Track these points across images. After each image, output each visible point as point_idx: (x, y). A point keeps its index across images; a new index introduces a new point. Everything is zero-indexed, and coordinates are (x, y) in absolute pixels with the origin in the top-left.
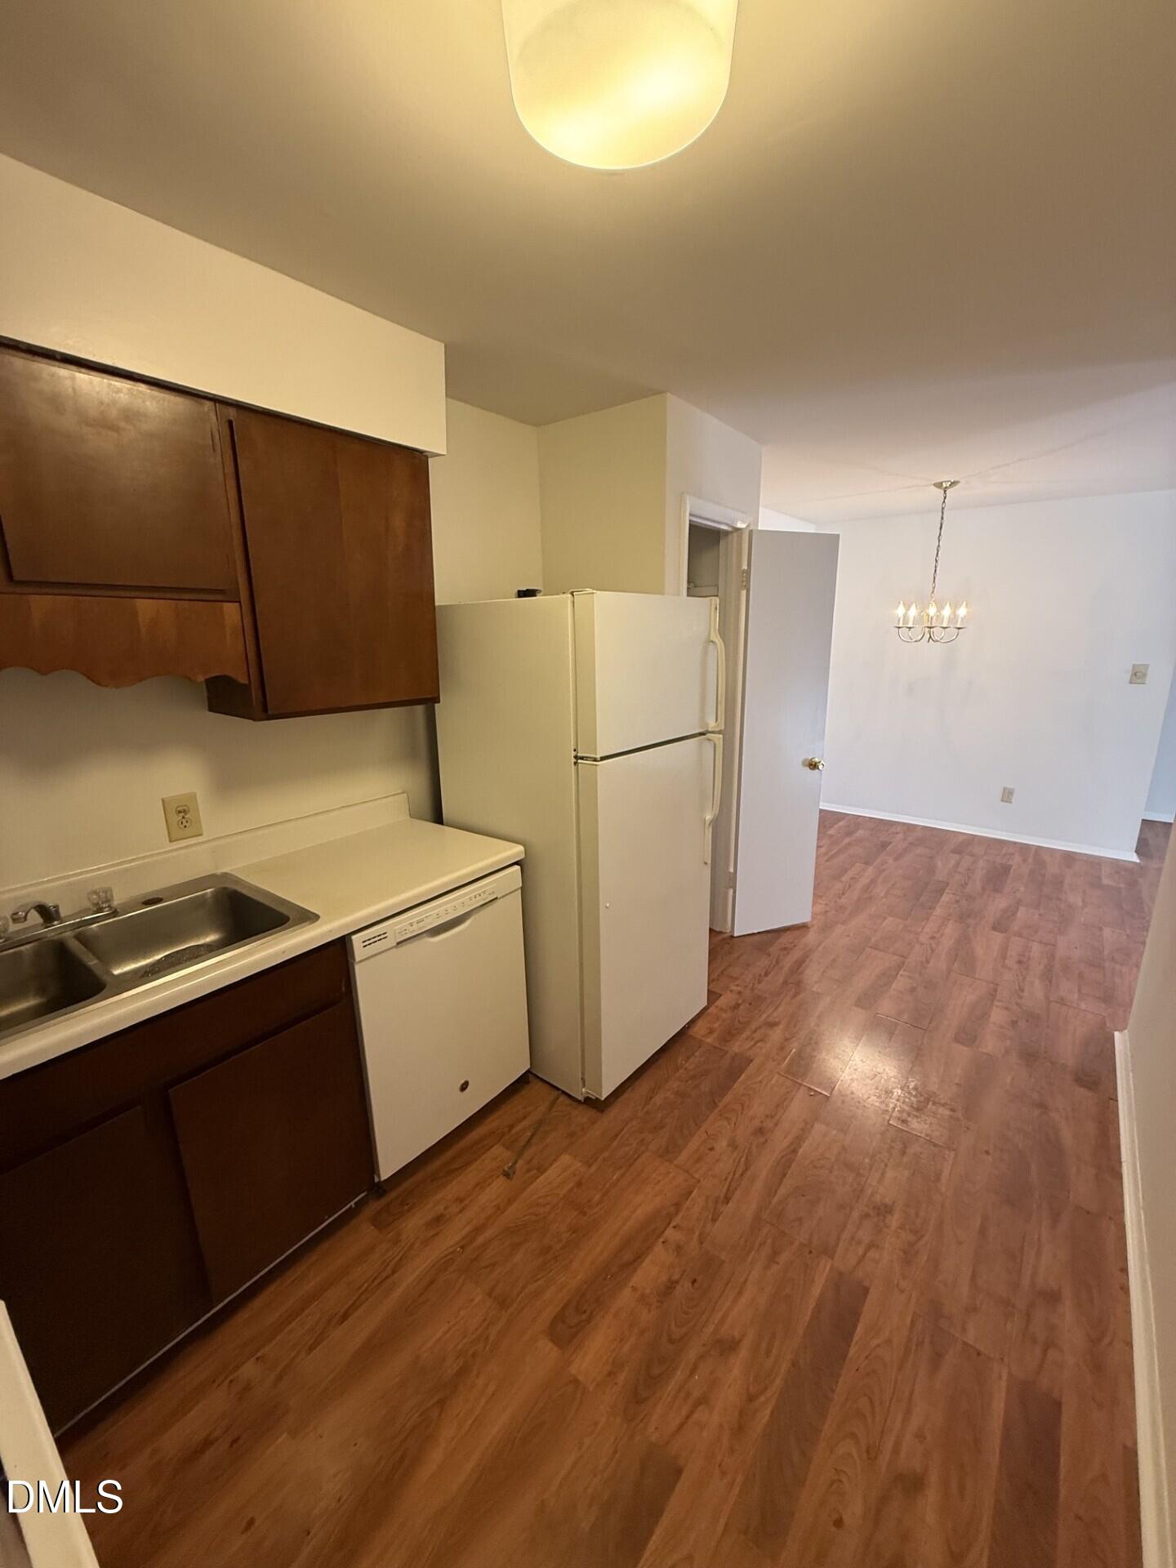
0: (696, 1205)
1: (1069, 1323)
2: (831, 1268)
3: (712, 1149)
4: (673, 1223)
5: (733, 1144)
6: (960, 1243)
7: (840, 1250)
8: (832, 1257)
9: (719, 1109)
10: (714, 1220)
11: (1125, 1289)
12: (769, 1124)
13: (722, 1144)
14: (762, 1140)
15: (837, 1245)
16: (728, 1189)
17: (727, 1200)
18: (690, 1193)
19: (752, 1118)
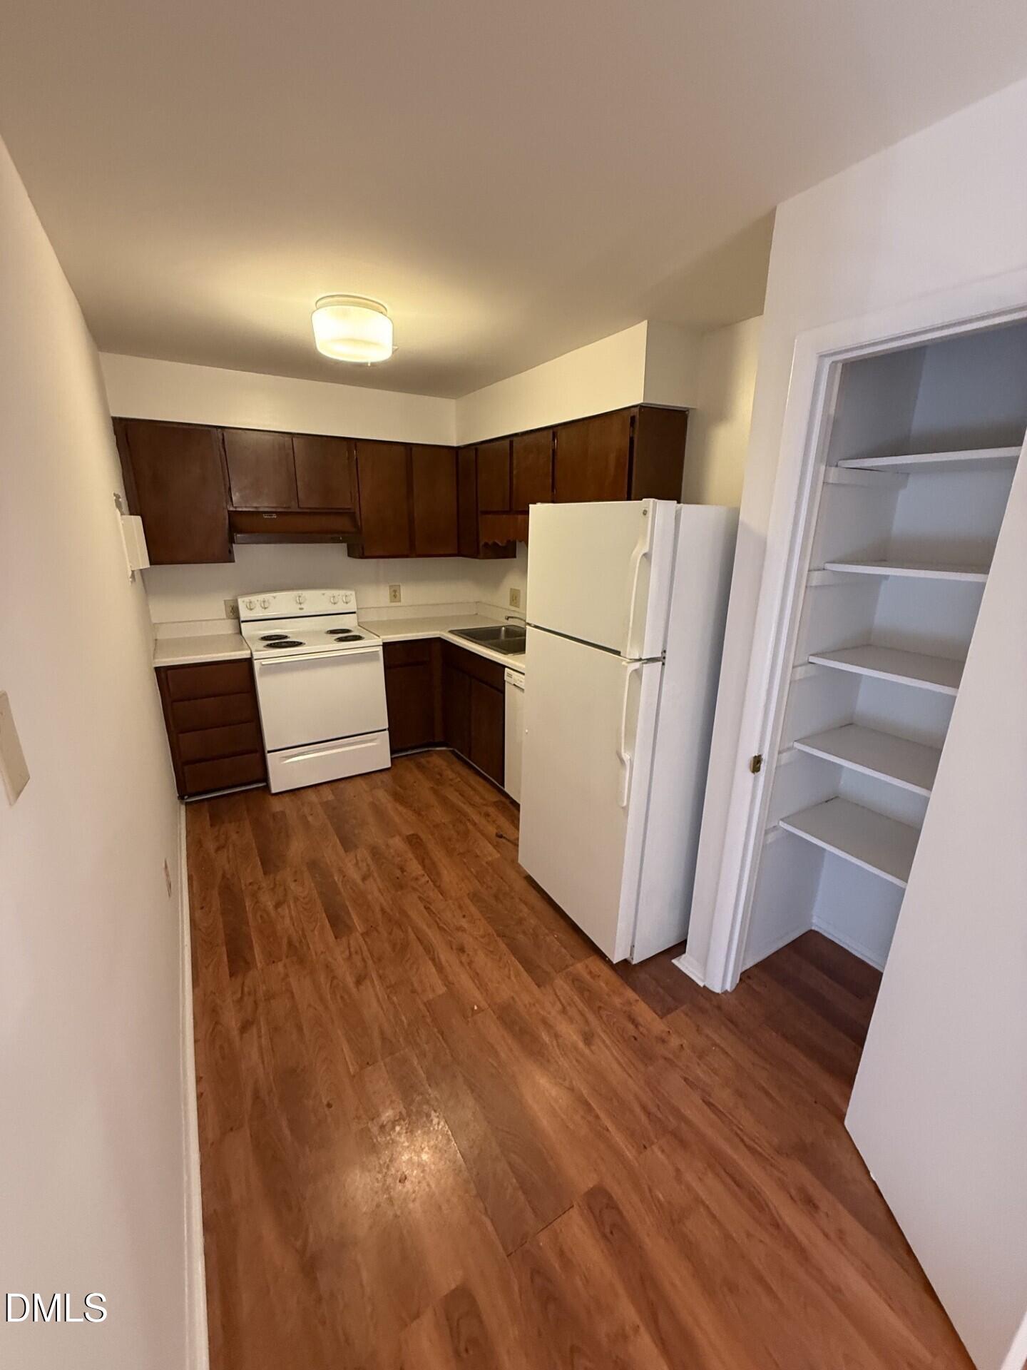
0: (433, 894)
1: (231, 1020)
2: (357, 930)
3: (464, 916)
4: (430, 882)
5: (460, 929)
6: (309, 1005)
7: (361, 939)
8: (362, 934)
9: (495, 935)
10: (420, 898)
11: (199, 1080)
12: (464, 959)
13: (464, 923)
14: (454, 947)
15: (364, 940)
16: (432, 911)
17: (426, 908)
18: (442, 894)
19: (475, 951)
